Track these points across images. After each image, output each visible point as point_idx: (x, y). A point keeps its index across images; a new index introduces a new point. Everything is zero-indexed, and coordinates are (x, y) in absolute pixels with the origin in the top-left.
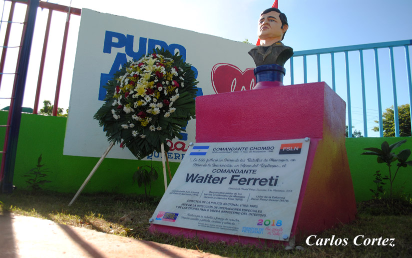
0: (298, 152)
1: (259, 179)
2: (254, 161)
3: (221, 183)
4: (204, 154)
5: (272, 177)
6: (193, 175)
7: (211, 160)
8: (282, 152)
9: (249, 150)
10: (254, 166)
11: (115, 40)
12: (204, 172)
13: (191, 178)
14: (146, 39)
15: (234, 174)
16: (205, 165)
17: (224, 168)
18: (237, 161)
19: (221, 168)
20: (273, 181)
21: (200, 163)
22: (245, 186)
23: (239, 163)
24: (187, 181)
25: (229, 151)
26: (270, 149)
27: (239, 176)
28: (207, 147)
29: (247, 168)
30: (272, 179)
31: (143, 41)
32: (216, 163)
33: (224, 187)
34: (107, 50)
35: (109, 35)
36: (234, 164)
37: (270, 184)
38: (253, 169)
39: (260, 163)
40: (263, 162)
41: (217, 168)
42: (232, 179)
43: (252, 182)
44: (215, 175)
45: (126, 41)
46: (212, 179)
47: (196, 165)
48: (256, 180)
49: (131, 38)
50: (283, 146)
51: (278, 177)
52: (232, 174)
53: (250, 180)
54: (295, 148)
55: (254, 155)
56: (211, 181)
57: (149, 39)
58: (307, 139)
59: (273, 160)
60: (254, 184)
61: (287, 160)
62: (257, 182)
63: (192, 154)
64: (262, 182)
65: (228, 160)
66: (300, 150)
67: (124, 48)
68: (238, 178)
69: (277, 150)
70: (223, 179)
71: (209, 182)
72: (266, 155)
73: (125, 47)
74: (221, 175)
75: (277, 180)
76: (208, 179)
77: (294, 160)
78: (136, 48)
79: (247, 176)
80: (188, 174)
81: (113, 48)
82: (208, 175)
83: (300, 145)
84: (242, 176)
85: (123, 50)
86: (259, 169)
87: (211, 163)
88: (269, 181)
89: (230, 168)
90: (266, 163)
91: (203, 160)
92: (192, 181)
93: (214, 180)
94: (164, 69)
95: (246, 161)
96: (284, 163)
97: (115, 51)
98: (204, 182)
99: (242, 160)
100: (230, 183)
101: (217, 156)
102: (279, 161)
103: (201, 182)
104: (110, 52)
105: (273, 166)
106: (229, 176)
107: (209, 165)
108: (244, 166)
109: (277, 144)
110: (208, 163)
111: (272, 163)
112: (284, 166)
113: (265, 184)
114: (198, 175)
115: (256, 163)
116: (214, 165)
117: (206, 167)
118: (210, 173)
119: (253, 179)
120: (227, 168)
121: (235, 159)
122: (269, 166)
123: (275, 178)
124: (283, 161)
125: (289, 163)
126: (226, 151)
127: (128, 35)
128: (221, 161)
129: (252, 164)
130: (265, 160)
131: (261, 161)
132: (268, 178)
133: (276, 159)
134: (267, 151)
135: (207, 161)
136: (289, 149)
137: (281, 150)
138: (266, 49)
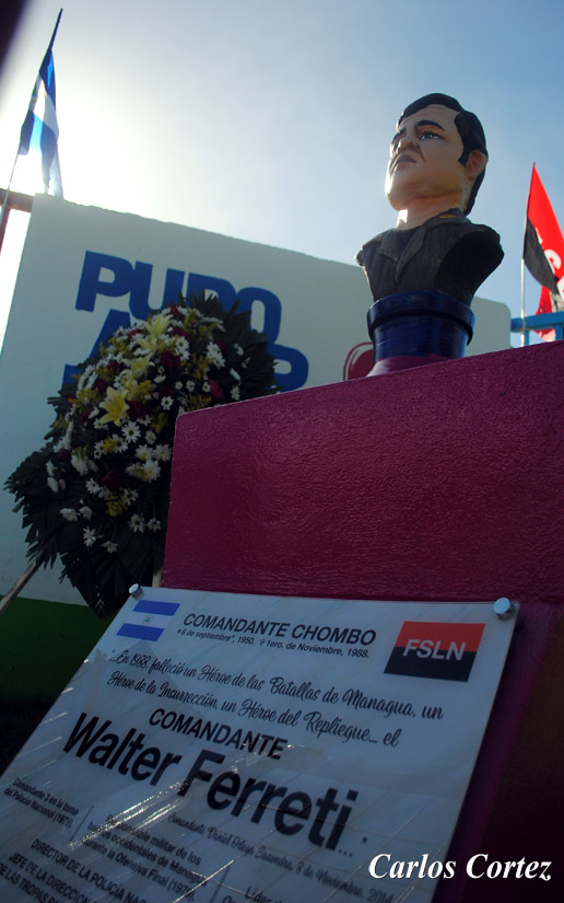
1: (282, 791)
2: (288, 691)
3: (155, 781)
4: (156, 635)
5: (332, 793)
6: (93, 723)
7: (164, 666)
8: (402, 663)
9: (288, 637)
10: (283, 718)
11: (106, 276)
12: (127, 714)
13: (82, 736)
14: (182, 274)
15: (209, 747)
16: (140, 687)
17: (189, 712)
18: (238, 681)
19: (182, 710)
20: (328, 820)
21: (132, 673)
23: (240, 695)
24: (70, 745)
25: (227, 633)
26: (357, 639)
27: (219, 759)
28: (169, 609)
29: (256, 726)
30: (328, 802)
31: (174, 277)
34: (85, 302)
36: (224, 693)
37: (314, 836)
38: (278, 731)
39: (308, 706)
40: (316, 706)
41: (169, 705)
42: (197, 773)
43: (253, 802)
44: (153, 737)
45: (133, 278)
46: (138, 753)
47: (117, 680)
48: (271, 792)
49: (145, 270)
50: (410, 629)
51: (352, 795)
53: (250, 787)
54: (453, 646)
55: (295, 665)
56: (130, 765)
57: (191, 275)
58: (502, 605)
59: (356, 698)
60: (256, 818)
61: (406, 710)
62: (274, 807)
63: (125, 630)
64: (290, 809)
65: (210, 674)
67: (127, 297)
68: (215, 772)
69: (382, 651)
70: (167, 761)
71: (123, 770)
73: (128, 295)
74: (167, 743)
75: (346, 812)
76: (126, 751)
78: (156, 298)
79: (242, 763)
82: (132, 733)
83: (473, 633)
84: (232, 761)
85: (122, 303)
86: (296, 737)
87: (161, 680)
88: (315, 811)
89: (207, 717)
90: (329, 712)
91: (142, 662)
92: (81, 752)
93: (139, 759)
94: (186, 344)
95: (266, 688)
96: (396, 721)
97: (104, 304)
98: (110, 766)
99: (252, 683)
101: (189, 648)
102: (379, 707)
103: (102, 761)
104: (90, 308)
105: (351, 733)
106: (189, 749)
107: (151, 689)
108: (253, 710)
109: (385, 619)
110: (152, 678)
111: (351, 716)
112: (391, 739)
113: (296, 830)
114: (108, 723)
115: (295, 706)
116: (168, 692)
117: (143, 694)
118: (142, 726)
119: (261, 786)
120: (197, 714)
121: (234, 673)
122: (335, 726)
123: (341, 799)
124: (393, 708)
125: (412, 726)
126: (218, 631)
127: (138, 264)
128: (191, 673)
129: (279, 703)
130: (330, 697)
131: (312, 696)
132: (317, 793)
133: (368, 695)
134: (345, 647)
135: (154, 667)
136: (429, 648)
137: (398, 651)
138: (406, 238)
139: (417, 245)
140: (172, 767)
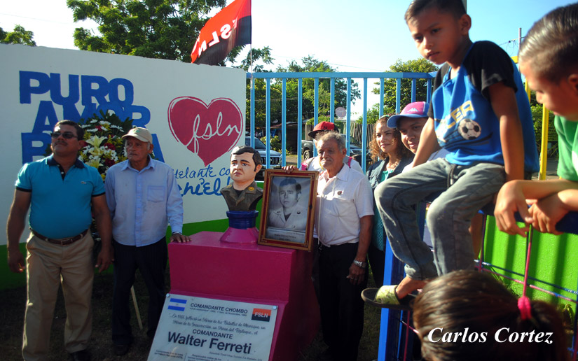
0: (267, 319)
1: (235, 345)
2: (229, 324)
3: (202, 345)
4: (182, 309)
5: (246, 344)
6: (174, 334)
7: (190, 318)
8: (254, 318)
9: (225, 311)
10: (231, 330)
11: (34, 83)
12: (184, 331)
13: (172, 337)
14: (77, 76)
15: (213, 337)
16: (185, 324)
17: (204, 329)
18: (215, 322)
19: (201, 329)
20: (246, 348)
21: (180, 320)
22: (224, 352)
23: (217, 325)
24: (170, 340)
25: (206, 309)
26: (243, 312)
27: (217, 340)
28: (184, 302)
29: (224, 332)
30: (246, 346)
31: (73, 79)
32: (196, 322)
33: (205, 351)
34: (25, 99)
35: (25, 77)
36: (212, 325)
37: (245, 352)
38: (230, 333)
40: (237, 327)
41: (197, 328)
42: (212, 343)
43: (229, 347)
44: (196, 336)
45: (50, 82)
46: (193, 341)
47: (176, 322)
48: (232, 345)
49: (56, 77)
50: (255, 310)
51: (250, 344)
52: (211, 337)
53: (227, 345)
54: (265, 314)
55: (230, 318)
57: (82, 76)
58: (275, 306)
59: (246, 325)
60: (231, 350)
61: (258, 327)
62: (234, 348)
63: (170, 308)
64: (238, 348)
65: (206, 320)
66: (269, 317)
67: (49, 93)
68: (218, 342)
69: (250, 315)
70: (203, 341)
71: (191, 344)
72: (240, 319)
73: (49, 91)
74: (201, 337)
75: (250, 348)
76: (189, 340)
77: (264, 328)
78: (65, 92)
79: (225, 341)
80: (170, 333)
81: (33, 96)
82: (189, 335)
83: (269, 312)
84: (221, 339)
85: (47, 96)
86: (234, 333)
87: (191, 322)
88: (243, 348)
89: (209, 330)
90: (241, 328)
91: (182, 317)
92: (175, 341)
93: (195, 342)
94: (115, 153)
95: (223, 323)
96: (256, 330)
97: (36, 99)
98: (187, 344)
99: (219, 322)
100: (211, 347)
101: (196, 313)
102: (252, 327)
103: (183, 343)
104: (29, 102)
105: (247, 332)
106: (209, 338)
107: (189, 324)
108: (221, 328)
109: (250, 307)
110: (188, 321)
111: (246, 329)
112: (256, 333)
113: (240, 351)
114: (179, 334)
115: (232, 327)
116: (194, 325)
117: (187, 326)
118: (191, 334)
119: (230, 344)
120: (207, 330)
121: (213, 320)
122: (243, 331)
123: (248, 345)
124: (255, 327)
125: (260, 331)
126: (203, 309)
127: (51, 74)
128: (200, 320)
129: (228, 327)
130: (240, 325)
131: (236, 325)
132: (243, 345)
133: (249, 324)
134: (241, 314)
135: (187, 318)
136: (260, 315)
137: (253, 315)
138: (239, 193)
139: (242, 197)
140: (205, 343)
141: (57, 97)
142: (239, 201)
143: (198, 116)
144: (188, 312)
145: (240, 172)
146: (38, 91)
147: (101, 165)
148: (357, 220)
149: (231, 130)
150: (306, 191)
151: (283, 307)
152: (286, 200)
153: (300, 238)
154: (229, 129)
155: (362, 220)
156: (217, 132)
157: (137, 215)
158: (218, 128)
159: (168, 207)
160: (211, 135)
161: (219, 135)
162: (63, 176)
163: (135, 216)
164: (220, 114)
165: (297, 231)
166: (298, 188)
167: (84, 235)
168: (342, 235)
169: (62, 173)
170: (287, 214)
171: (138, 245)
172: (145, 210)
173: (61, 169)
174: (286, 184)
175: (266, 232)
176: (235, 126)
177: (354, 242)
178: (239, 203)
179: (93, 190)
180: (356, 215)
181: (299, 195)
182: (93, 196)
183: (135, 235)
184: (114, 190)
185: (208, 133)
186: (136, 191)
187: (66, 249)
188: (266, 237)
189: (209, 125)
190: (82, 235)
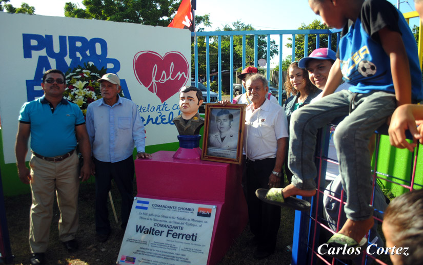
0: (209, 216)
1: (185, 234)
2: (181, 219)
3: (161, 235)
4: (146, 208)
5: (193, 234)
6: (140, 227)
7: (152, 215)
8: (199, 214)
9: (177, 210)
10: (182, 224)
11: (34, 43)
12: (148, 224)
13: (139, 229)
14: (65, 37)
15: (169, 229)
16: (148, 219)
17: (162, 223)
18: (170, 218)
19: (160, 223)
20: (194, 237)
21: (145, 217)
22: (177, 239)
23: (172, 220)
24: (137, 231)
25: (163, 208)
26: (191, 210)
27: (172, 231)
28: (147, 203)
29: (177, 225)
30: (193, 235)
31: (62, 39)
32: (157, 218)
33: (163, 239)
34: (27, 55)
35: (27, 38)
36: (168, 220)
37: (192, 240)
38: (181, 226)
39: (185, 222)
40: (187, 221)
41: (157, 222)
42: (168, 233)
43: (181, 236)
44: (157, 228)
45: (45, 42)
46: (154, 231)
47: (142, 218)
48: (183, 235)
49: (49, 38)
50: (200, 209)
51: (197, 234)
52: (167, 229)
53: (179, 234)
54: (207, 212)
55: (181, 215)
56: (154, 233)
57: (69, 37)
58: (214, 206)
59: (193, 220)
60: (182, 238)
61: (202, 222)
62: (184, 236)
63: (137, 207)
64: (188, 237)
65: (164, 216)
66: (210, 214)
68: (172, 233)
69: (196, 212)
70: (162, 232)
71: (153, 234)
72: (189, 216)
73: (45, 49)
74: (160, 229)
75: (196, 236)
76: (152, 231)
77: (206, 222)
78: (57, 49)
79: (178, 231)
80: (137, 226)
81: (33, 52)
82: (151, 228)
83: (210, 210)
84: (175, 231)
85: (43, 52)
86: (185, 226)
87: (153, 217)
88: (191, 237)
89: (166, 224)
90: (190, 222)
91: (146, 214)
92: (141, 232)
93: (156, 232)
95: (176, 218)
96: (201, 223)
97: (36, 54)
98: (150, 234)
99: (173, 218)
100: (167, 236)
101: (156, 211)
102: (198, 221)
103: (147, 233)
105: (194, 225)
106: (166, 230)
107: (151, 219)
108: (175, 222)
109: (196, 207)
110: (150, 217)
111: (193, 223)
112: (201, 226)
113: (189, 239)
114: (144, 227)
115: (183, 221)
116: (155, 220)
117: (149, 221)
118: (153, 226)
119: (181, 234)
120: (164, 223)
121: (169, 216)
122: (191, 225)
123: (195, 235)
124: (200, 222)
125: (203, 224)
126: (161, 208)
127: (46, 36)
128: (159, 216)
129: (180, 221)
130: (189, 220)
131: (186, 220)
132: (191, 234)
133: (195, 219)
134: (189, 212)
135: (149, 215)
136: (204, 212)
137: (198, 213)
138: (186, 122)
139: (189, 125)
140: (163, 233)
141: (51, 53)
142: (186, 127)
143: (156, 65)
144: (150, 210)
145: (187, 105)
146: (37, 48)
147: (84, 102)
148: (275, 141)
149: (181, 75)
150: (237, 119)
151: (220, 206)
152: (222, 126)
153: (233, 155)
154: (179, 75)
155: (279, 141)
156: (170, 77)
157: (111, 139)
158: (171, 74)
159: (134, 133)
160: (166, 80)
161: (171, 79)
162: (53, 111)
163: (110, 140)
164: (172, 64)
165: (230, 149)
166: (231, 117)
167: (71, 154)
168: (264, 152)
169: (52, 108)
170: (222, 137)
171: (113, 161)
172: (117, 136)
173: (51, 106)
174: (222, 114)
175: (207, 151)
176: (183, 73)
177: (273, 157)
178: (187, 129)
179: (76, 121)
180: (275, 137)
181: (232, 122)
182: (76, 125)
183: (110, 154)
184: (93, 121)
185: (163, 78)
186: (110, 122)
187: (58, 164)
188: (207, 155)
189: (164, 72)
190: (69, 154)
